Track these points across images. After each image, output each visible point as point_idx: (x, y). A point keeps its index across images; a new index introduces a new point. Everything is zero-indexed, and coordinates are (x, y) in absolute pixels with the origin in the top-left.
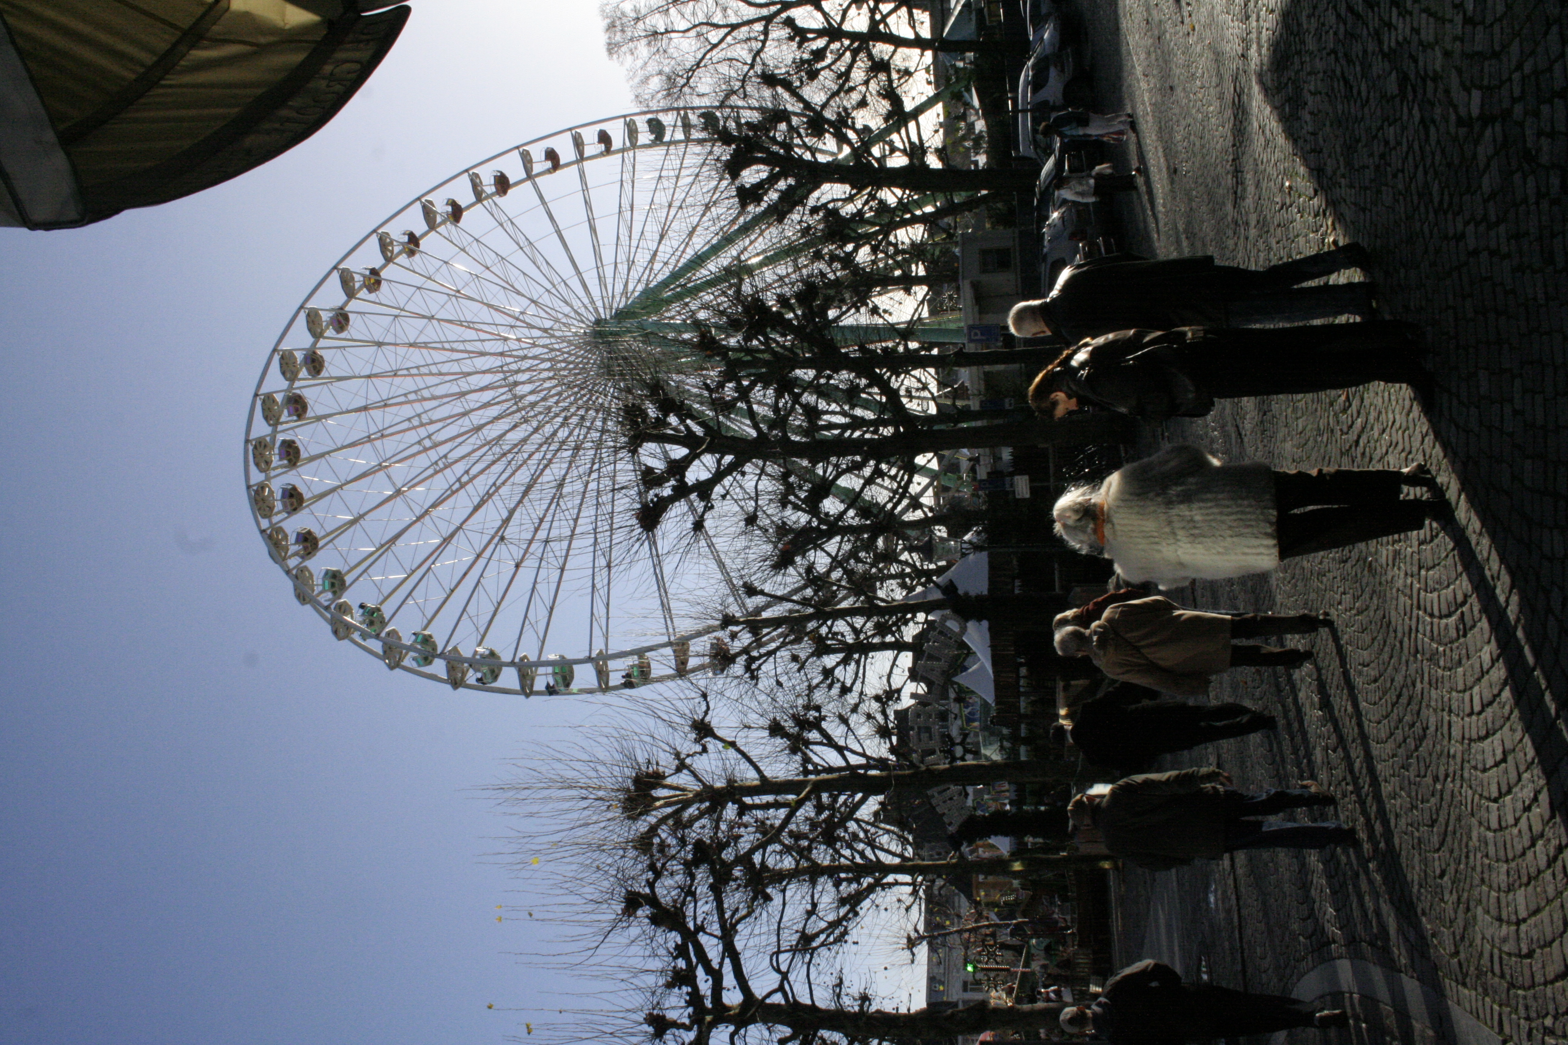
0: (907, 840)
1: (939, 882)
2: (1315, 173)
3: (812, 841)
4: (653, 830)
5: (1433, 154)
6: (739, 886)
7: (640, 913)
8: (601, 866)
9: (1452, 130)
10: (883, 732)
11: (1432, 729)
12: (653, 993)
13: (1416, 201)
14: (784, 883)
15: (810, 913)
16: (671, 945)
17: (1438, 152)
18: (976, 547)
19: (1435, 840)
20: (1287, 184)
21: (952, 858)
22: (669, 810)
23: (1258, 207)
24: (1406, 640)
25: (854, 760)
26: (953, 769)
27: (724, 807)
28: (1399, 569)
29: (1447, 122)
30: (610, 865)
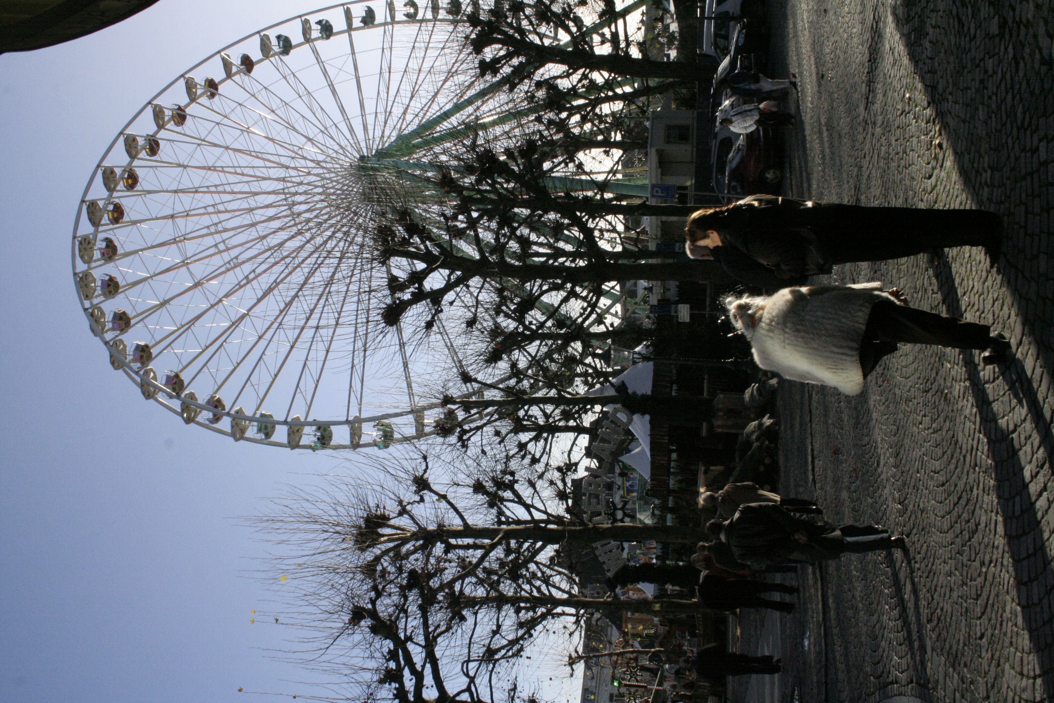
0: (574, 581)
1: (597, 615)
2: (930, 89)
3: (500, 576)
4: (377, 559)
5: (1020, 84)
6: (441, 607)
7: (363, 623)
8: (336, 585)
9: (1037, 66)
10: (562, 496)
11: (983, 525)
12: (369, 687)
13: (1004, 120)
14: (477, 608)
15: (495, 633)
16: (385, 650)
17: (1024, 83)
18: (645, 358)
19: (978, 610)
20: (907, 95)
21: (607, 597)
22: (391, 545)
23: (884, 112)
24: (968, 456)
25: (538, 516)
26: (613, 528)
27: (434, 545)
28: (967, 401)
29: (1033, 60)
30: (342, 585)
